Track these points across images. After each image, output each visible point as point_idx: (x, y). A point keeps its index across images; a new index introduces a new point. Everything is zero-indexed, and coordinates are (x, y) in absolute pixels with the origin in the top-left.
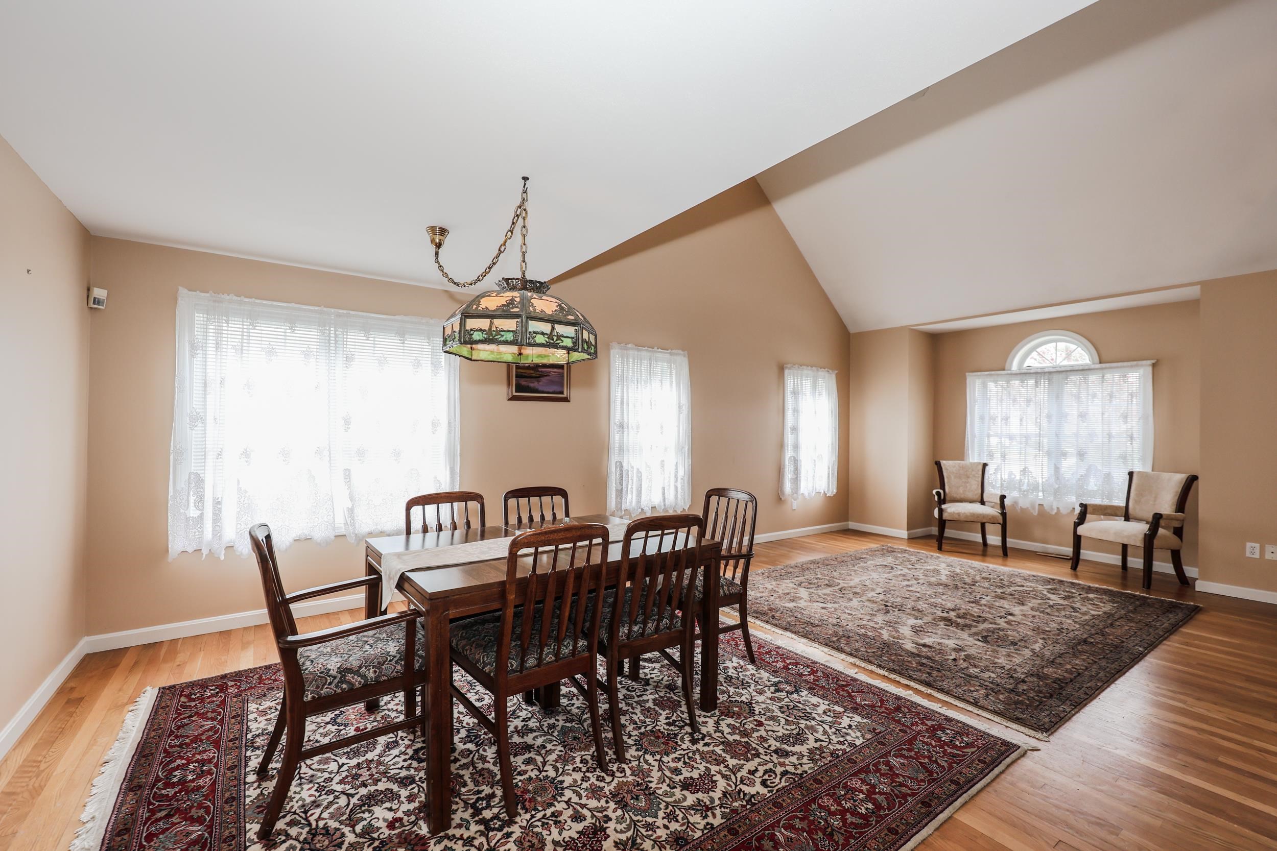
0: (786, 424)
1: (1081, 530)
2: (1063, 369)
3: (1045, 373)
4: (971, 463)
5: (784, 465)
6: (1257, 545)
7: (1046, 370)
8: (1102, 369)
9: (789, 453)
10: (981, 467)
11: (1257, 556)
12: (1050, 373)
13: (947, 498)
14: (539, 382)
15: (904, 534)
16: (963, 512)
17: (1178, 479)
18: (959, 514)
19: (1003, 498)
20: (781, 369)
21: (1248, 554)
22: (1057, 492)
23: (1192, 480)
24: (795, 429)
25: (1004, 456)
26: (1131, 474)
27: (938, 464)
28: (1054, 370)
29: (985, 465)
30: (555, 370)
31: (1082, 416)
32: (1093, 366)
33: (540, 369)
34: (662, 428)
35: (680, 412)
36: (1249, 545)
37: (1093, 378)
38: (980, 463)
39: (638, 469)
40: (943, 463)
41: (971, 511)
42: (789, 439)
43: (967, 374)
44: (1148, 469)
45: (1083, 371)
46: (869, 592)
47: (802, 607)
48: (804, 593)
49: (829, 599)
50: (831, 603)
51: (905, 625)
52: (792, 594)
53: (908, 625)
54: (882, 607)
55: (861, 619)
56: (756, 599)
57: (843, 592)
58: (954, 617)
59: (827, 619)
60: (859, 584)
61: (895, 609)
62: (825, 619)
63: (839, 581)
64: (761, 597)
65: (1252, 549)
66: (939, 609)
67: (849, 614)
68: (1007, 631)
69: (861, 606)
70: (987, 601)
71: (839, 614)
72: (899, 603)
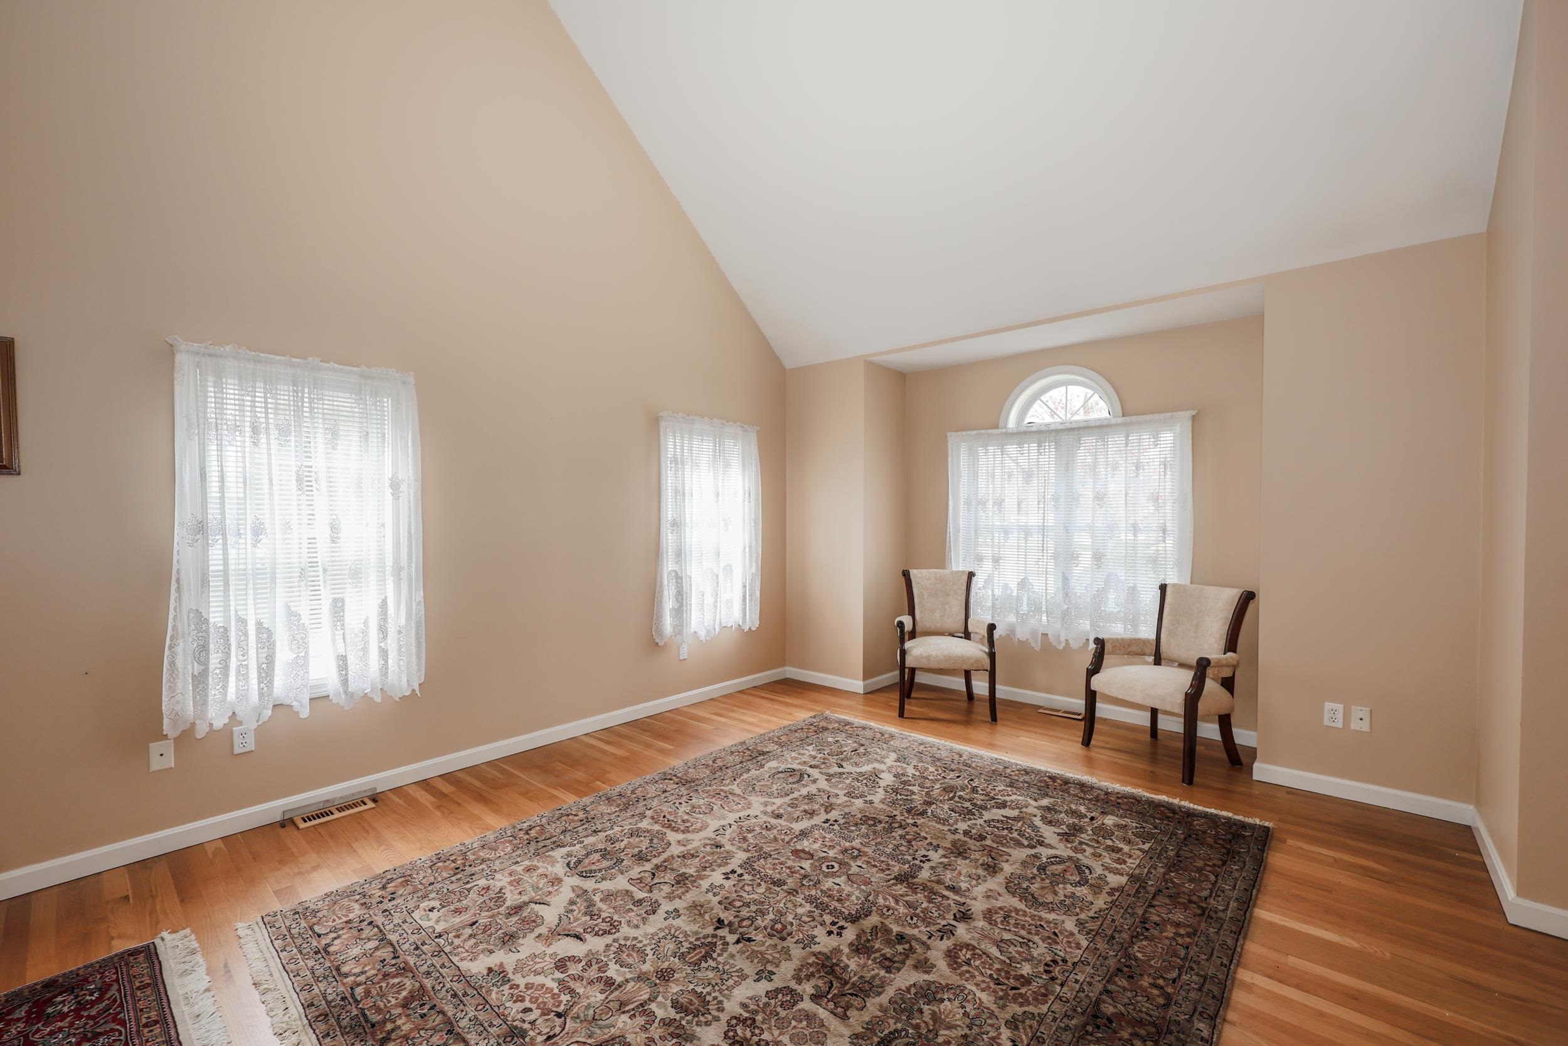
0: (663, 516)
1: (1097, 682)
2: (1074, 426)
3: (1051, 432)
4: (953, 573)
5: (661, 586)
6: (1340, 707)
7: (1053, 427)
8: (1125, 424)
9: (669, 565)
10: (965, 578)
11: (1339, 724)
12: (1057, 431)
13: (918, 629)
15: (857, 685)
16: (934, 653)
17: (1229, 597)
18: (928, 658)
19: (992, 628)
20: (654, 423)
21: (1326, 722)
22: (1066, 614)
23: (1248, 598)
24: (677, 524)
25: (996, 560)
26: (1163, 588)
27: (906, 575)
28: (1063, 427)
29: (971, 575)
31: (1099, 498)
32: (1113, 421)
35: (396, 496)
36: (1328, 705)
37: (1116, 441)
38: (964, 572)
39: (259, 624)
40: (914, 573)
41: (946, 653)
42: (669, 539)
43: (949, 434)
44: (1186, 581)
45: (1099, 429)
46: (713, 870)
47: (510, 969)
48: (565, 893)
49: (604, 915)
50: (597, 934)
51: (717, 1019)
52: (532, 905)
53: (724, 1017)
54: (710, 930)
55: (622, 1004)
56: (417, 948)
57: (655, 881)
58: (846, 950)
59: (533, 1023)
60: (708, 842)
61: (731, 938)
62: (526, 1026)
63: (672, 836)
64: (440, 936)
65: (1333, 713)
66: (828, 919)
67: (609, 983)
68: (942, 1000)
69: (661, 935)
70: (932, 868)
71: (580, 990)
72: (753, 908)
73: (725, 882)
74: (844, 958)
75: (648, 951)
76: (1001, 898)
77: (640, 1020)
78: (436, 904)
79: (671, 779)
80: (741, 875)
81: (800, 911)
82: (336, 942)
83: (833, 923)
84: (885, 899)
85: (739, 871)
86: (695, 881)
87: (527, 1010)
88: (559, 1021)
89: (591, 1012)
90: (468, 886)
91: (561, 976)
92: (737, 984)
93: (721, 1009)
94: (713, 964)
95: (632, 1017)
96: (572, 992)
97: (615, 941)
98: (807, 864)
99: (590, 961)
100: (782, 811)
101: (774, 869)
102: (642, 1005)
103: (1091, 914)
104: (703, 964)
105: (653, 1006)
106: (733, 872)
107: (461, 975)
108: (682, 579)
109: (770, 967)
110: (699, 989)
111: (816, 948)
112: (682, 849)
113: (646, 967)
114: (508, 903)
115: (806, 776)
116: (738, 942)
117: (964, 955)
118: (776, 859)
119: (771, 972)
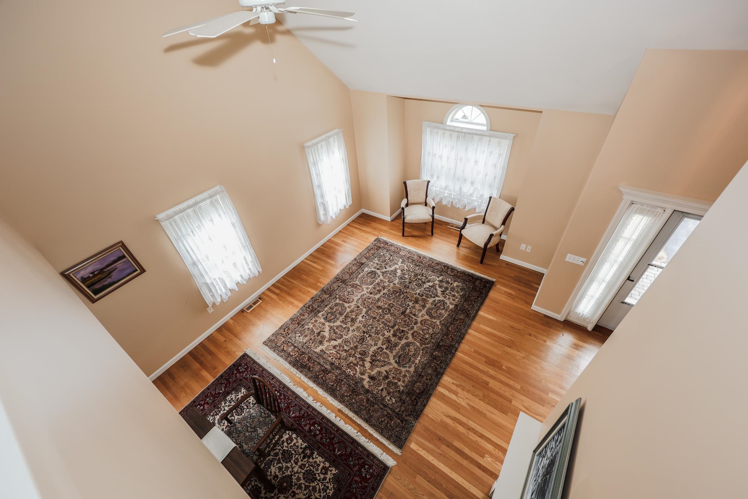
0: (313, 183)
1: (464, 232)
4: (422, 181)
5: (318, 207)
6: (525, 246)
8: (490, 136)
9: (319, 200)
10: (426, 184)
11: (523, 249)
12: (465, 133)
13: (409, 203)
14: (110, 278)
15: (388, 219)
17: (508, 207)
18: (412, 220)
19: (434, 208)
20: (303, 148)
21: (521, 249)
23: (512, 210)
24: (319, 186)
25: (438, 177)
26: (490, 198)
27: (405, 183)
29: (429, 182)
30: (119, 262)
31: (476, 162)
32: (487, 132)
33: (106, 270)
34: (225, 247)
35: (235, 227)
36: (523, 245)
37: (486, 139)
38: (426, 181)
39: (219, 278)
40: (408, 182)
41: (418, 218)
42: (317, 192)
43: (423, 123)
44: (498, 197)
45: (480, 135)
46: (359, 316)
47: (324, 349)
48: (327, 329)
49: (338, 333)
50: (339, 339)
51: (368, 356)
52: (321, 332)
53: (370, 355)
54: (362, 334)
55: (350, 355)
56: (303, 347)
57: (347, 321)
58: (391, 336)
59: (335, 361)
60: (355, 306)
61: (367, 336)
62: (334, 362)
63: (346, 305)
64: (306, 344)
65: (523, 247)
66: (387, 328)
67: (346, 350)
68: (410, 346)
69: (352, 337)
70: (410, 308)
71: (341, 353)
72: (370, 327)
73: (362, 319)
74: (391, 338)
75: (351, 342)
76: (425, 317)
77: (354, 358)
78: (299, 334)
79: (339, 281)
80: (366, 317)
81: (381, 326)
82: (285, 348)
83: (388, 329)
84: (399, 320)
85: (365, 315)
86: (355, 320)
87: (332, 359)
88: (339, 360)
89: (344, 357)
90: (304, 328)
91: (336, 350)
92: (371, 347)
93: (369, 354)
94: (365, 343)
95: (353, 357)
96: (339, 353)
97: (343, 340)
98: (380, 311)
99: (340, 345)
100: (372, 291)
101: (373, 313)
102: (354, 355)
103: (443, 319)
104: (363, 344)
105: (356, 355)
106: (364, 316)
107: (315, 353)
108: (325, 204)
109: (377, 343)
110: (364, 350)
111: (385, 336)
112: (350, 309)
113: (352, 346)
114: (316, 333)
115: (376, 274)
116: (369, 337)
117: (415, 334)
118: (373, 310)
119: (377, 344)
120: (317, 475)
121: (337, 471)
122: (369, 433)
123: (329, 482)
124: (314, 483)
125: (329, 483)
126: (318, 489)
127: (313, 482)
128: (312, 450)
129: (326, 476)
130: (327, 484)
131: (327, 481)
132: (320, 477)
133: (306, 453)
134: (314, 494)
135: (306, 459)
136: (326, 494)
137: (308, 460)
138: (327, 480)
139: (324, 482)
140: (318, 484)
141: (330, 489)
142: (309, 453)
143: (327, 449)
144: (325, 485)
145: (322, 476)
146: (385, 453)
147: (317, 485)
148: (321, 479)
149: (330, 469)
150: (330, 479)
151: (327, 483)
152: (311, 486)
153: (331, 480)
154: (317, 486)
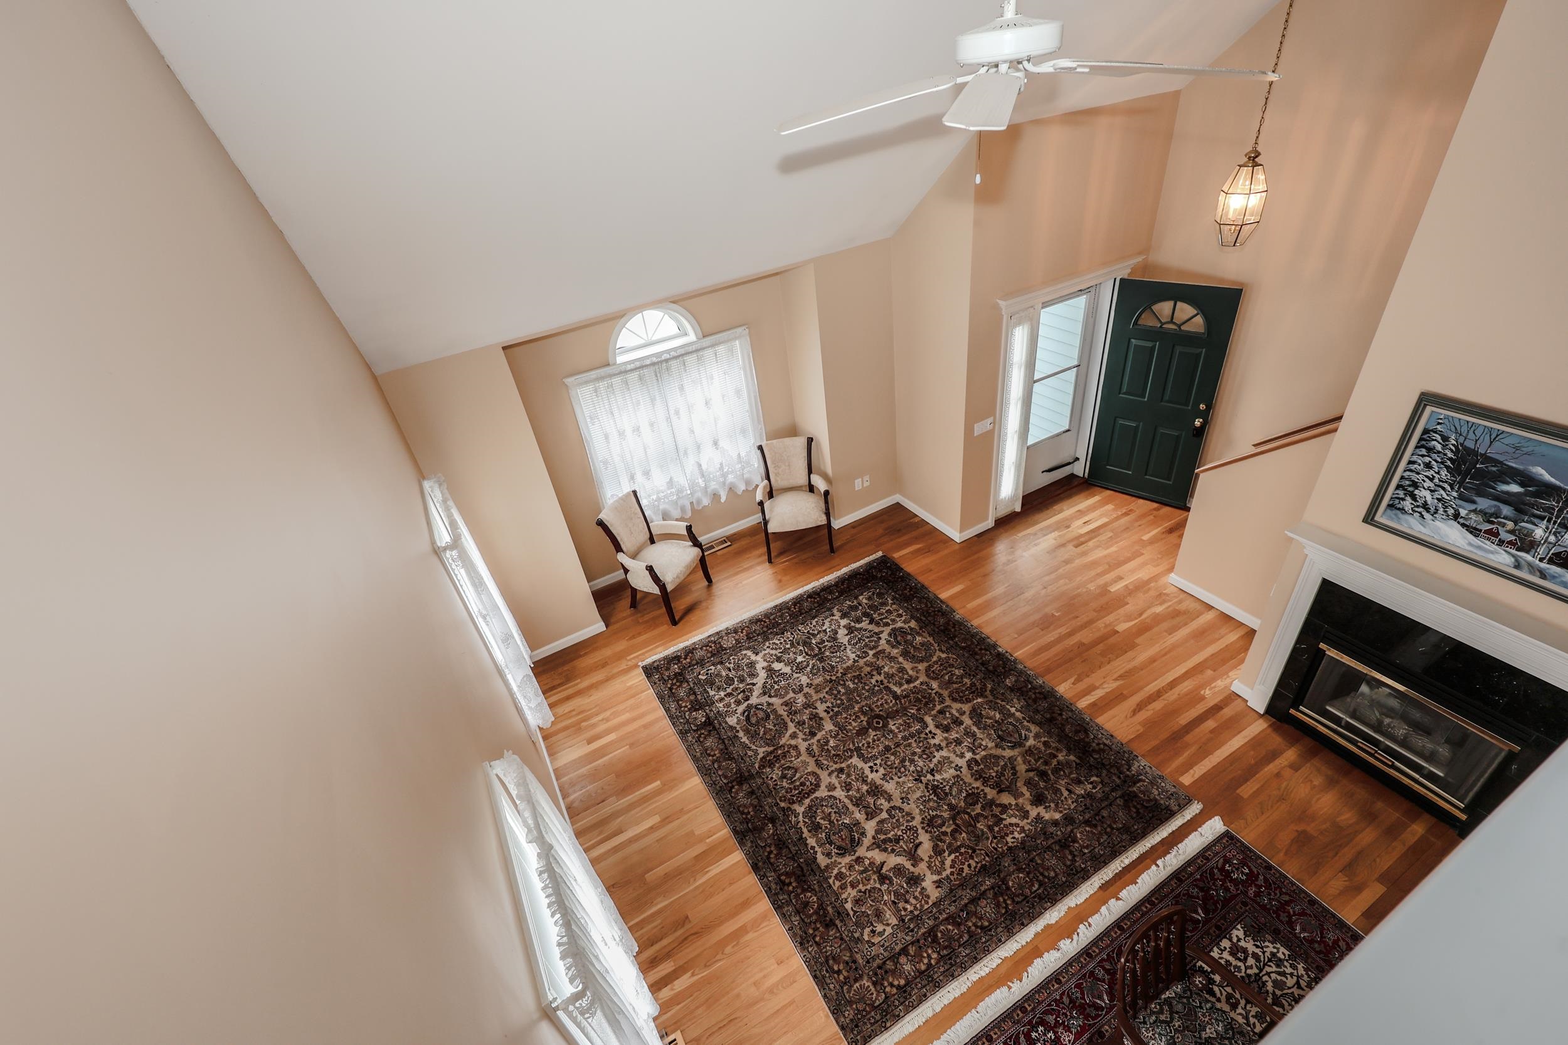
1: (769, 527)
4: (622, 500)
15: (599, 627)
17: (800, 446)
23: (810, 441)
25: (645, 475)
26: (762, 449)
27: (598, 522)
29: (632, 494)
31: (707, 402)
36: (856, 481)
38: (628, 494)
40: (602, 517)
43: (569, 381)
45: (693, 350)
46: (867, 777)
47: (935, 878)
48: (877, 856)
49: (900, 833)
50: (917, 837)
51: (983, 790)
52: (884, 871)
53: (983, 788)
54: (922, 786)
55: (971, 825)
56: (912, 931)
57: (872, 806)
58: (946, 735)
59: (977, 863)
61: (929, 777)
62: (979, 865)
63: (822, 793)
64: (903, 921)
65: (858, 484)
66: (923, 735)
67: (954, 831)
68: (981, 713)
69: (922, 807)
70: (889, 682)
71: (959, 843)
72: (907, 763)
73: (879, 773)
74: (952, 737)
75: (935, 813)
76: (919, 668)
77: (981, 819)
78: (867, 931)
79: (733, 787)
80: (875, 764)
81: (914, 745)
82: (896, 983)
83: (926, 734)
84: (912, 709)
85: (871, 764)
86: (876, 788)
87: (969, 866)
88: (978, 852)
89: (973, 839)
90: (851, 913)
91: (947, 852)
92: (962, 780)
93: (978, 788)
94: (947, 787)
95: (978, 822)
96: (959, 847)
97: (923, 828)
98: (872, 733)
99: (936, 840)
100: (807, 730)
101: (873, 748)
102: (972, 818)
103: (935, 645)
104: (947, 791)
105: (973, 813)
106: (871, 767)
107: (940, 901)
109: (953, 765)
110: (964, 795)
111: (943, 744)
112: (839, 789)
113: (946, 815)
114: (878, 885)
115: (759, 707)
116: (933, 775)
117: (955, 695)
118: (863, 745)
119: (957, 766)
120: (1249, 971)
121: (1239, 926)
122: (1158, 843)
123: (1262, 948)
124: (1267, 981)
125: (1265, 949)
126: (1279, 978)
127: (1264, 983)
128: (1196, 971)
129: (1250, 952)
130: (1266, 954)
131: (1260, 954)
132: (1254, 966)
133: (1200, 986)
134: (1289, 988)
135: (1216, 989)
136: (1287, 961)
137: (1217, 986)
138: (1257, 951)
139: (1262, 959)
140: (1268, 974)
141: (1275, 951)
142: (1201, 979)
143: (1192, 936)
144: (1270, 960)
145: (1251, 961)
146: (1199, 829)
147: (1270, 977)
148: (1258, 964)
149: (1235, 940)
150: (1257, 947)
151: (1264, 953)
152: (1274, 991)
153: (1258, 944)
154: (1273, 976)
